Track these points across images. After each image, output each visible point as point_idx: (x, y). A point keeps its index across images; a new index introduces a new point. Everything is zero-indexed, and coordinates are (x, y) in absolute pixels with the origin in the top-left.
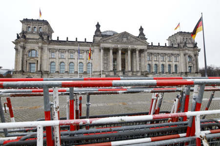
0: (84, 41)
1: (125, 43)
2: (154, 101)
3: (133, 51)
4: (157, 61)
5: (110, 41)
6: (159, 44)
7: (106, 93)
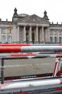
0: (6, 21)
1: (34, 22)
2: (58, 64)
3: (40, 28)
4: (56, 35)
5: (24, 21)
6: (57, 23)
7: (17, 58)
